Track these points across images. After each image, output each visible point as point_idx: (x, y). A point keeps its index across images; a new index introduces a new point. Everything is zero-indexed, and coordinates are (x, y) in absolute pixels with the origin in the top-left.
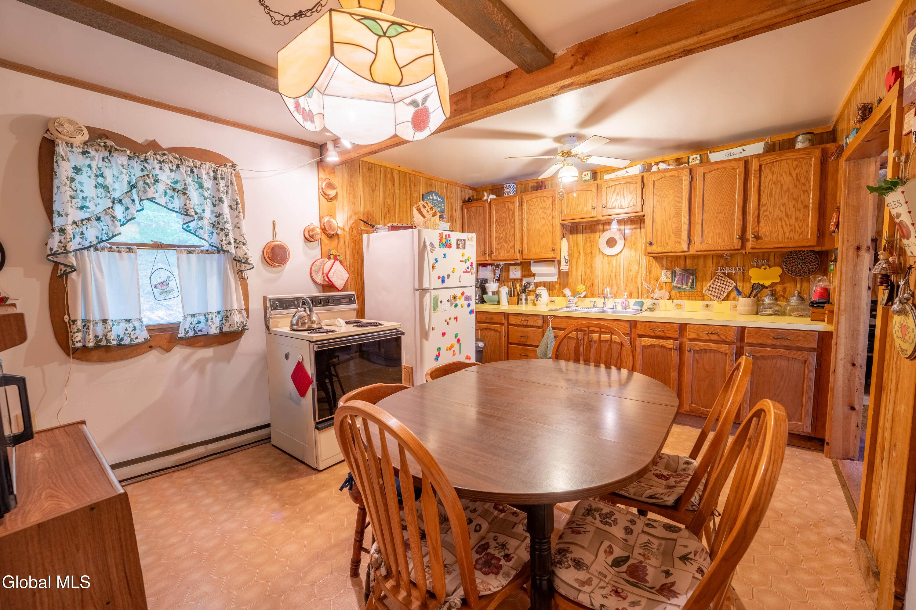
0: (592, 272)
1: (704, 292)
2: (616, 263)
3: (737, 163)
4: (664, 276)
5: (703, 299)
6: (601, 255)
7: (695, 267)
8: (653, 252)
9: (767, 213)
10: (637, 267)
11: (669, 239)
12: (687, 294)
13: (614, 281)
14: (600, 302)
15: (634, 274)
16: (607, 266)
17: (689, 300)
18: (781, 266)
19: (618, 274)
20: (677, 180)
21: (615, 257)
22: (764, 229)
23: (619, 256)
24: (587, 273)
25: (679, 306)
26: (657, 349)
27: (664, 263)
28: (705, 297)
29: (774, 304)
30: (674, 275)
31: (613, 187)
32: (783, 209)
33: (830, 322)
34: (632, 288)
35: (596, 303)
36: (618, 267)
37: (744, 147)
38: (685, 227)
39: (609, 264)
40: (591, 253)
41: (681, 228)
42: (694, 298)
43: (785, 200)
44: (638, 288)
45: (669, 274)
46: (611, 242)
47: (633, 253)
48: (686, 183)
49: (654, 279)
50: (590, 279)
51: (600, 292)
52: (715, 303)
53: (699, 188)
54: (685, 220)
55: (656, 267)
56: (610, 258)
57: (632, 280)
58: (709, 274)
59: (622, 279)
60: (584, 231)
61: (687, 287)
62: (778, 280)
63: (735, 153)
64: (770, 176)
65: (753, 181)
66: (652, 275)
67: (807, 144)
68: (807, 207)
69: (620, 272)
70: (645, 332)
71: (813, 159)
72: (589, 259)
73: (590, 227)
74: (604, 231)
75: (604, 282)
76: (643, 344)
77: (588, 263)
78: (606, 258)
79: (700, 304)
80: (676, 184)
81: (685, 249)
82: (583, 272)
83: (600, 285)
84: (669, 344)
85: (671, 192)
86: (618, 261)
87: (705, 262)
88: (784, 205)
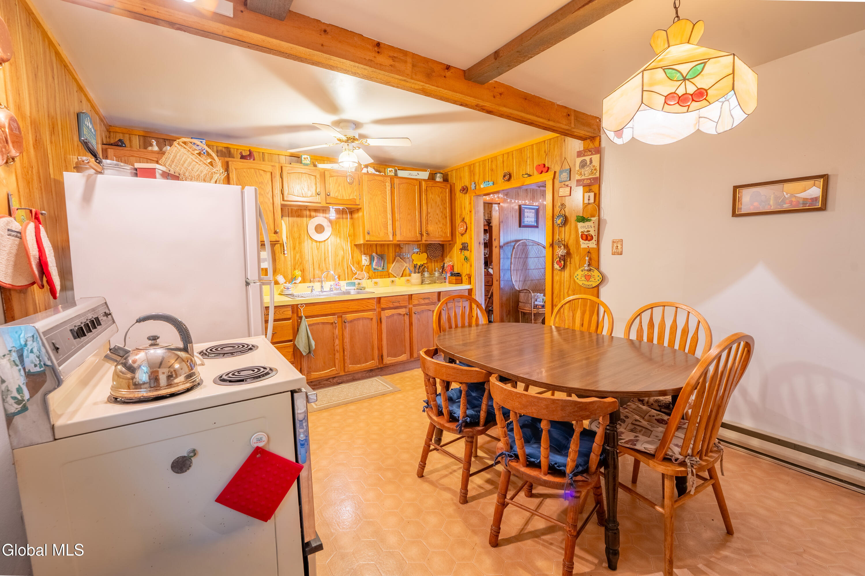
0: (301, 257)
1: (390, 271)
2: (325, 248)
3: (415, 181)
4: (365, 260)
5: (389, 277)
6: (309, 241)
7: (383, 253)
8: (371, 240)
9: (431, 219)
10: (342, 253)
11: (381, 230)
12: (379, 274)
13: (324, 265)
14: (317, 286)
15: (340, 260)
16: (316, 251)
17: (381, 278)
18: (426, 252)
19: (327, 259)
20: (383, 184)
21: (323, 243)
22: (431, 228)
23: (326, 242)
24: (297, 258)
25: (376, 283)
26: (395, 317)
27: (363, 249)
28: (390, 275)
29: (430, 277)
30: (372, 259)
31: (335, 178)
32: (437, 217)
33: (470, 283)
34: (340, 271)
35: (314, 288)
36: (326, 252)
37: (419, 172)
38: (390, 222)
39: (318, 249)
40: (300, 238)
41: (387, 222)
42: (384, 277)
43: (438, 212)
44: (344, 271)
45: (368, 258)
46: (319, 229)
47: (338, 241)
48: (388, 188)
49: (356, 263)
50: (301, 264)
51: (311, 276)
52: (396, 279)
53: (397, 194)
54: (389, 216)
55: (357, 252)
56: (318, 244)
57: (339, 264)
58: (391, 259)
59: (331, 263)
60: (290, 215)
61: (380, 269)
62: (425, 262)
63: (413, 174)
64: (431, 196)
65: (424, 196)
66: (355, 259)
67: (441, 180)
68: (446, 217)
69: (328, 257)
70: (387, 306)
71: (447, 190)
72: (297, 244)
73: (297, 211)
74: (311, 217)
75: (315, 267)
76: (387, 315)
77: (297, 248)
78: (314, 243)
79: (388, 280)
80: (382, 187)
81: (391, 239)
82: (292, 257)
83: (311, 269)
84: (402, 311)
85: (379, 193)
86: (326, 246)
87: (388, 249)
88: (437, 214)
